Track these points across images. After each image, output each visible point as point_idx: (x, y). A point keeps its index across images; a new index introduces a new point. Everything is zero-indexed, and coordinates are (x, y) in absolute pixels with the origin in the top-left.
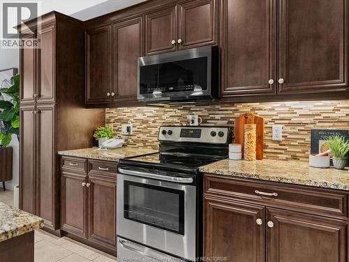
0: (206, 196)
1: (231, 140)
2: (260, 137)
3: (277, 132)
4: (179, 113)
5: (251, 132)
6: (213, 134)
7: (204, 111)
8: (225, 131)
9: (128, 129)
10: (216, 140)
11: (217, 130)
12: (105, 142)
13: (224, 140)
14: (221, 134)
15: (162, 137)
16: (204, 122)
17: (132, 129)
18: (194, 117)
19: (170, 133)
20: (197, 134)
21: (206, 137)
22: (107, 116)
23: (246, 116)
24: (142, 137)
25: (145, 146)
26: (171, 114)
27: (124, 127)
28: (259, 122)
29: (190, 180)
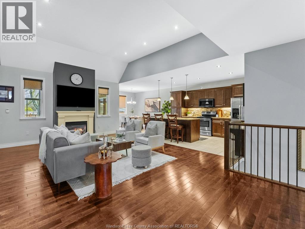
0: (213, 121)
1: (216, 114)
2: (222, 113)
3: (225, 112)
4: (206, 109)
5: (220, 113)
6: (213, 113)
7: (211, 109)
8: (215, 112)
9: (194, 112)
10: (214, 114)
11: (214, 112)
12: (189, 115)
13: (215, 114)
14: (215, 113)
15: (203, 114)
16: (211, 111)
17: (195, 112)
18: (209, 110)
19: (204, 113)
20: (210, 113)
21: (212, 113)
22: (188, 110)
23: (219, 110)
24: (197, 114)
25: (198, 116)
26: (204, 109)
27: (193, 112)
28: (222, 111)
29: (210, 119)
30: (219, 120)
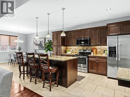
0: (89, 59)
1: (91, 52)
2: (96, 51)
3: (99, 50)
4: (82, 47)
5: (95, 50)
6: (89, 51)
7: (87, 47)
8: (91, 50)
9: (72, 50)
10: (89, 52)
11: (89, 50)
12: (68, 52)
13: (90, 52)
14: (90, 51)
15: (79, 51)
16: (87, 49)
18: (85, 48)
19: (81, 51)
20: (86, 51)
21: (87, 51)
22: (68, 48)
23: (94, 48)
24: (75, 51)
25: (76, 53)
26: (81, 48)
27: (71, 50)
28: (96, 49)
29: (87, 57)
30: (95, 58)
